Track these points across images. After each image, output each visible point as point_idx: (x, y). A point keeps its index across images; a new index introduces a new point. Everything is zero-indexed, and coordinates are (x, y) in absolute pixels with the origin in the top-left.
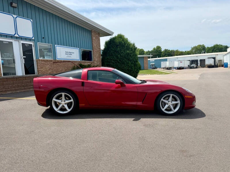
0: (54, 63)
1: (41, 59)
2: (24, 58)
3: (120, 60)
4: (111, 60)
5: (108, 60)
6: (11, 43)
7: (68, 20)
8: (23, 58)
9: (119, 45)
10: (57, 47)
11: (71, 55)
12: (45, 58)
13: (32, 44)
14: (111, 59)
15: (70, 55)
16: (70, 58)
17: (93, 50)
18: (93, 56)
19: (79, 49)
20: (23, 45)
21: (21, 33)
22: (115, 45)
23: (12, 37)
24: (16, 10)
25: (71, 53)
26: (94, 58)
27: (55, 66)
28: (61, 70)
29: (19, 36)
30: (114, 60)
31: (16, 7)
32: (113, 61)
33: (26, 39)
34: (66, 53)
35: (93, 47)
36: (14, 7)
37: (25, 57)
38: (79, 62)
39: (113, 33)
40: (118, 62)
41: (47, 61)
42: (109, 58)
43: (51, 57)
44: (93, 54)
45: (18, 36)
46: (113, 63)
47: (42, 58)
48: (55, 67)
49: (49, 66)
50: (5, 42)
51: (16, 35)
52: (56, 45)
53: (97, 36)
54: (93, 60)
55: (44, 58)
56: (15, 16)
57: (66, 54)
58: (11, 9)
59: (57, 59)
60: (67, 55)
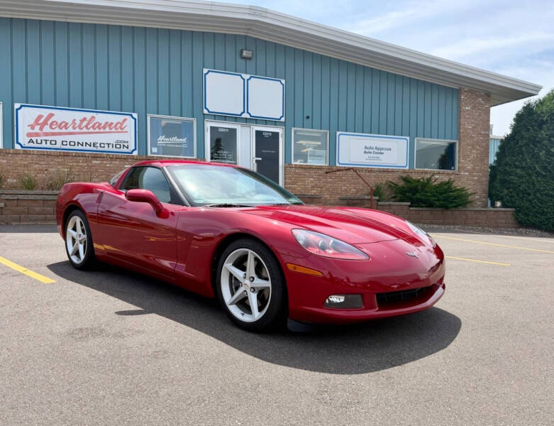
0: (327, 173)
1: (298, 163)
2: (257, 161)
3: (545, 168)
4: (516, 167)
5: (507, 168)
6: (233, 132)
7: (383, 70)
8: (254, 162)
9: (547, 121)
10: (341, 136)
11: (382, 153)
12: (309, 161)
13: (278, 133)
14: (515, 165)
15: (378, 155)
16: (376, 162)
17: (459, 139)
18: (459, 157)
19: (408, 138)
20: (259, 134)
21: (255, 111)
22: (536, 121)
23: (236, 118)
24: (251, 64)
25: (380, 151)
26: (459, 163)
27: (329, 180)
28: (346, 191)
29: (251, 116)
30: (523, 168)
31: (250, 59)
32: (519, 171)
33: (266, 121)
34: (367, 151)
35: (460, 132)
36: (245, 58)
37: (260, 159)
38: (404, 172)
39: (538, 88)
40: (538, 174)
41: (311, 168)
42: (510, 163)
43: (323, 161)
44: (459, 151)
45: (248, 116)
46: (521, 177)
47: (301, 162)
48: (330, 182)
49: (312, 179)
50: (222, 130)
51: (246, 115)
52: (338, 133)
53: (480, 103)
54: (457, 168)
55: (306, 161)
56: (246, 76)
57: (365, 152)
58: (241, 62)
59: (337, 165)
60: (368, 155)
